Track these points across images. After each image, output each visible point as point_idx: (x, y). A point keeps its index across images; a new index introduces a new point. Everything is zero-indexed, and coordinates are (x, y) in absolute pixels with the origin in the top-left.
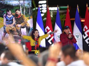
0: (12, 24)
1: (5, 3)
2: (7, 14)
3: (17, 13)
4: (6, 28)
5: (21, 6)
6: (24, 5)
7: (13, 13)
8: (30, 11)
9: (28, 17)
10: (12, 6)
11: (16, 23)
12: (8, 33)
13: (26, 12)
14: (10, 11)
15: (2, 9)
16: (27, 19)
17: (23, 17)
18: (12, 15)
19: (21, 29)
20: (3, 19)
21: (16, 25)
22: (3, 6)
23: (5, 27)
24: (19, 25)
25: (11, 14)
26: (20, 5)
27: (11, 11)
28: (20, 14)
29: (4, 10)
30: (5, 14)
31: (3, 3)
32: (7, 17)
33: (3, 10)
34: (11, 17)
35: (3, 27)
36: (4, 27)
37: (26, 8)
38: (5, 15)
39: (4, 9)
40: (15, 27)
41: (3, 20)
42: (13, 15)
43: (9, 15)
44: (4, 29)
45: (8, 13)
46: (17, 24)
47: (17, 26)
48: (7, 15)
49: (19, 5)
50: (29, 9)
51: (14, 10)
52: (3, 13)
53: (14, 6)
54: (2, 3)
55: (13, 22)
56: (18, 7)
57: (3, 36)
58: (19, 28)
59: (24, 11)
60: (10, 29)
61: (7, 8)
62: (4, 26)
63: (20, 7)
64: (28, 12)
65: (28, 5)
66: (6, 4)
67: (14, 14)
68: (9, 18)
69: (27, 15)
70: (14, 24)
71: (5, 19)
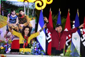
0: (15, 23)
2: (11, 14)
3: (21, 14)
6: (28, 7)
7: (17, 14)
9: (31, 18)
10: (17, 6)
11: (19, 22)
13: (30, 14)
14: (14, 11)
16: (30, 20)
20: (7, 18)
22: (8, 6)
25: (15, 14)
26: (25, 6)
27: (15, 11)
28: (24, 14)
29: (9, 10)
30: (9, 13)
31: (8, 3)
32: (11, 17)
33: (7, 9)
34: (15, 17)
35: (6, 26)
37: (30, 9)
38: (9, 14)
40: (18, 26)
41: (6, 19)
42: (17, 15)
43: (13, 15)
45: (12, 13)
46: (20, 23)
47: (20, 26)
48: (11, 15)
49: (24, 6)
50: (32, 10)
51: (18, 11)
53: (19, 7)
55: (16, 22)
57: (6, 34)
58: (22, 28)
59: (28, 12)
63: (24, 8)
64: (32, 14)
65: (32, 7)
66: (10, 4)
67: (18, 14)
68: (13, 18)
69: (31, 16)
70: (17, 24)
71: (9, 18)
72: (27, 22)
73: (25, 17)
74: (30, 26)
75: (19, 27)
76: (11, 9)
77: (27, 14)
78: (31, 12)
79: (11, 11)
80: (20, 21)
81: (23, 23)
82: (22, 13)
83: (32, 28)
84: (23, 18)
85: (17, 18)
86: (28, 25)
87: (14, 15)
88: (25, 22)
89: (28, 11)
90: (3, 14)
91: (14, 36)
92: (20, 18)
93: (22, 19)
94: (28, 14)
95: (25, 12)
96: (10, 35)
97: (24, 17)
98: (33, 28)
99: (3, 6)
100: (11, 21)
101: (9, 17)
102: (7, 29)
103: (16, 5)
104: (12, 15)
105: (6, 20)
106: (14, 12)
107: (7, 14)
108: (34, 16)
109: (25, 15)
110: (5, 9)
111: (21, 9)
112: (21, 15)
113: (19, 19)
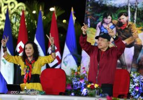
1: (104, 3)
2: (103, 22)
3: (122, 20)
5: (130, 7)
6: (136, 6)
7: (113, 21)
9: (141, 28)
10: (115, 7)
13: (139, 19)
14: (109, 17)
15: (96, 13)
16: (139, 31)
17: (131, 28)
18: (111, 24)
20: (95, 30)
22: (99, 9)
25: (111, 22)
26: (129, 5)
27: (111, 16)
28: (127, 21)
29: (99, 15)
30: (99, 21)
31: (99, 3)
32: (103, 28)
33: (97, 15)
38: (100, 24)
39: (99, 13)
41: (94, 33)
42: (114, 25)
43: (107, 24)
45: (106, 20)
48: (103, 24)
49: (127, 6)
51: (116, 15)
52: (96, 21)
53: (118, 8)
54: (97, 2)
56: (124, 9)
59: (135, 17)
61: (105, 11)
62: (96, 43)
63: (127, 9)
66: (104, 5)
67: (115, 21)
69: (140, 23)
71: (99, 31)
72: (132, 35)
73: (129, 26)
74: (139, 43)
76: (103, 14)
77: (132, 20)
79: (104, 18)
80: (119, 34)
82: (124, 19)
84: (126, 28)
86: (135, 41)
88: (128, 37)
89: (136, 14)
90: (89, 24)
92: (119, 28)
93: (124, 30)
94: (135, 21)
95: (129, 17)
97: (127, 27)
99: (90, 9)
101: (100, 28)
103: (113, 5)
104: (105, 25)
105: (93, 34)
107: (95, 23)
109: (130, 23)
110: (93, 15)
111: (122, 11)
112: (122, 23)
113: (117, 31)
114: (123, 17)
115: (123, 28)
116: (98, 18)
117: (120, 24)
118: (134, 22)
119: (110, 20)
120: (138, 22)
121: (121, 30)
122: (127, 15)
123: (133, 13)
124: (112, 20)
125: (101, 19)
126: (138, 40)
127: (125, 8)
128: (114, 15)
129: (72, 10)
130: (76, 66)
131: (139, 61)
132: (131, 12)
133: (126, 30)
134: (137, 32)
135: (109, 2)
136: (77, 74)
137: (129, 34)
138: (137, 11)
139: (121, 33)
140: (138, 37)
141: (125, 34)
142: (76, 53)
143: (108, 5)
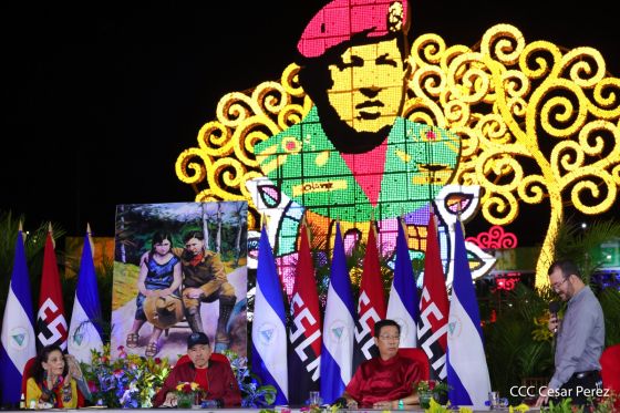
0: (169, 287)
1: (152, 214)
2: (154, 252)
3: (192, 248)
4: (145, 302)
5: (208, 221)
6: (219, 220)
7: (174, 250)
8: (239, 238)
9: (231, 263)
10: (177, 222)
11: (184, 282)
12: (153, 321)
13: (226, 245)
14: (166, 241)
15: (137, 233)
17: (212, 263)
18: (170, 256)
19: (199, 307)
20: (137, 269)
21: (183, 290)
22: (143, 225)
23: (141, 298)
24: (195, 292)
25: (170, 251)
26: (205, 217)
27: (169, 239)
28: (203, 249)
29: (145, 238)
30: (145, 251)
32: (154, 264)
33: (140, 237)
34: (167, 264)
35: (135, 300)
36: (138, 300)
37: (226, 229)
38: (146, 255)
39: (143, 234)
40: (180, 297)
41: (136, 275)
42: (175, 257)
43: (162, 255)
44: (139, 305)
45: (159, 248)
46: (187, 286)
47: (188, 296)
48: (154, 257)
49: (201, 220)
51: (180, 238)
52: (139, 250)
53: (183, 224)
54: (140, 212)
55: (171, 282)
56: (196, 225)
57: (133, 332)
58: (195, 303)
59: (219, 241)
60: (162, 305)
62: (140, 294)
63: (202, 225)
64: (233, 244)
65: (235, 219)
66: (152, 217)
67: (179, 250)
68: (161, 266)
69: (230, 253)
70: (178, 289)
71: (145, 271)
72: (213, 277)
73: (206, 259)
74: (228, 293)
75: (185, 300)
76: (152, 235)
77: (213, 247)
78: (231, 239)
79: (154, 243)
80: (187, 275)
81: (198, 285)
82: (196, 244)
83: (235, 298)
84: (201, 264)
85: (177, 267)
86: (220, 289)
87: (165, 254)
88: (206, 280)
90: (124, 257)
91: (165, 338)
92: (187, 264)
93: (196, 267)
94: (218, 249)
96: (148, 333)
97: (203, 260)
98: (237, 301)
99: (125, 226)
100: (154, 280)
101: (148, 265)
102: (138, 311)
103: (172, 218)
104: (157, 259)
105: (133, 276)
106: (165, 245)
107: (137, 255)
108: (240, 253)
109: (208, 252)
110: (130, 238)
112: (192, 252)
113: (183, 269)
114: (193, 240)
115: (195, 263)
116: (142, 243)
117: (189, 255)
118: (216, 251)
119: (168, 247)
120: (224, 251)
121: (191, 267)
122: (201, 238)
123: (213, 234)
124: (171, 246)
125: (148, 246)
126: (226, 286)
127: (198, 223)
128: (175, 237)
129: (89, 230)
130: (101, 343)
131: (231, 328)
132: (209, 230)
133: (202, 268)
134: (224, 271)
135: (164, 211)
136: (107, 360)
137: (207, 275)
138: (222, 229)
139: (192, 273)
140: (227, 281)
141: (200, 274)
142: (99, 319)
143: (161, 216)
